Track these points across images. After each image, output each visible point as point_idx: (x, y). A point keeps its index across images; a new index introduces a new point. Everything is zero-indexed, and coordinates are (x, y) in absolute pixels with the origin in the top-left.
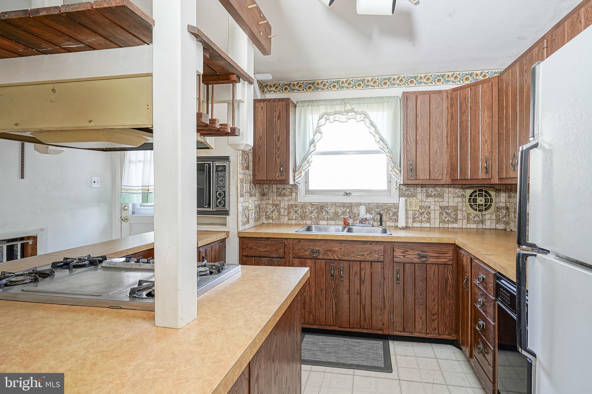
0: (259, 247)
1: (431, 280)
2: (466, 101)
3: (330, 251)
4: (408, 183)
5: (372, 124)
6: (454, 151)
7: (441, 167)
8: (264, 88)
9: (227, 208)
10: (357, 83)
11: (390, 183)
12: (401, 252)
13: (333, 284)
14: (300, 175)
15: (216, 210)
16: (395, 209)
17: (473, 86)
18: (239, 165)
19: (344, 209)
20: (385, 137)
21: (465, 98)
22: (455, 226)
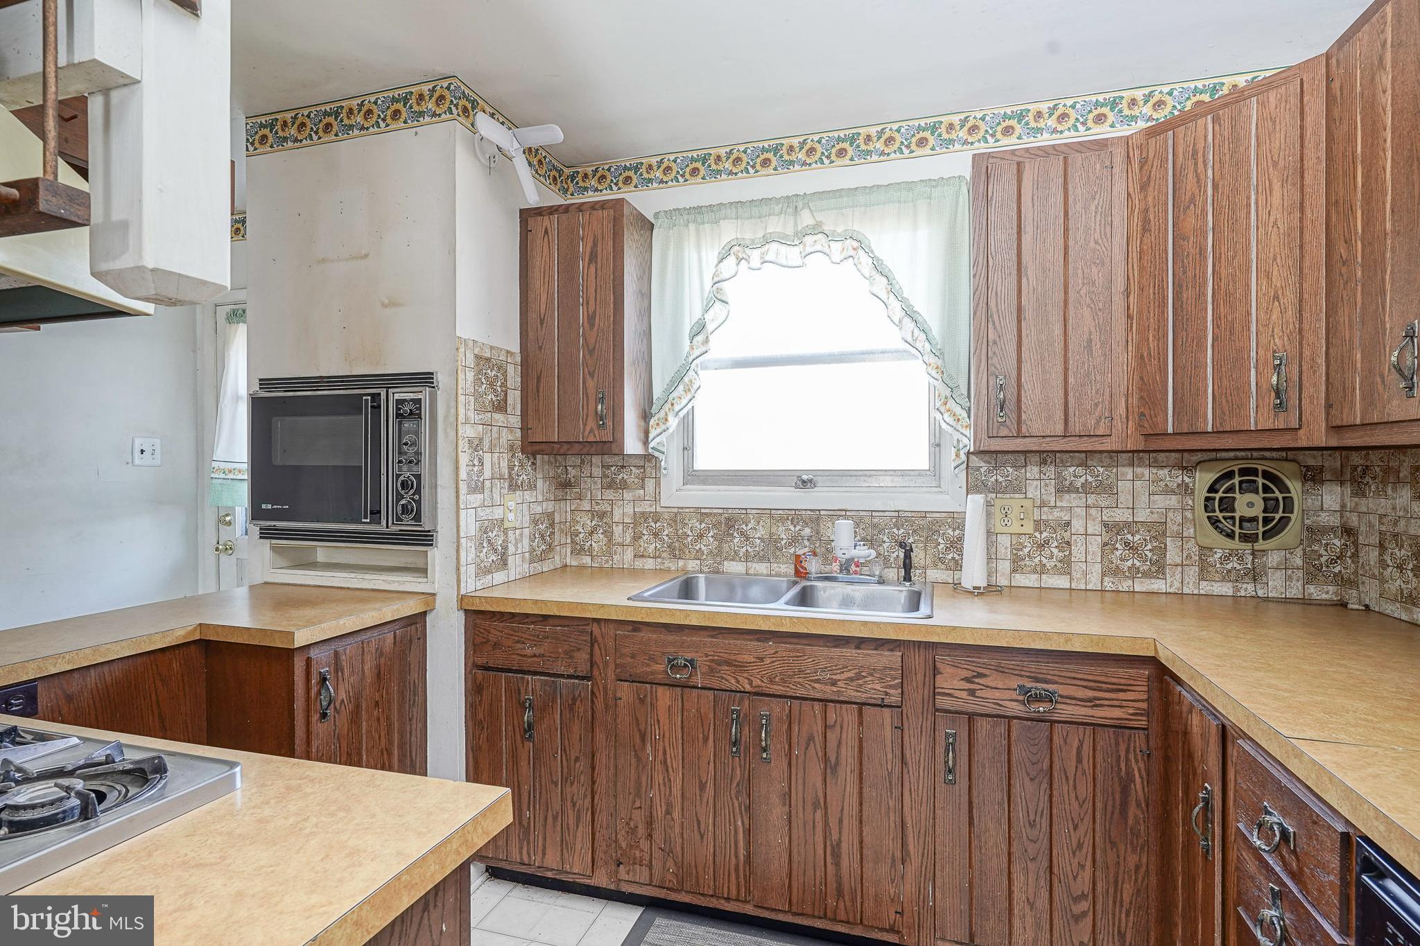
0: (518, 642)
1: (1067, 777)
2: (1196, 164)
3: (728, 663)
4: (993, 448)
5: (879, 267)
6: (1151, 338)
7: (1107, 393)
8: (567, 183)
9: (426, 525)
10: (834, 146)
11: (937, 449)
12: (962, 679)
13: (738, 769)
14: (663, 427)
15: (400, 531)
16: (954, 530)
17: (1225, 105)
18: (461, 398)
19: (795, 527)
20: (919, 306)
21: (1195, 152)
22: (1158, 585)
